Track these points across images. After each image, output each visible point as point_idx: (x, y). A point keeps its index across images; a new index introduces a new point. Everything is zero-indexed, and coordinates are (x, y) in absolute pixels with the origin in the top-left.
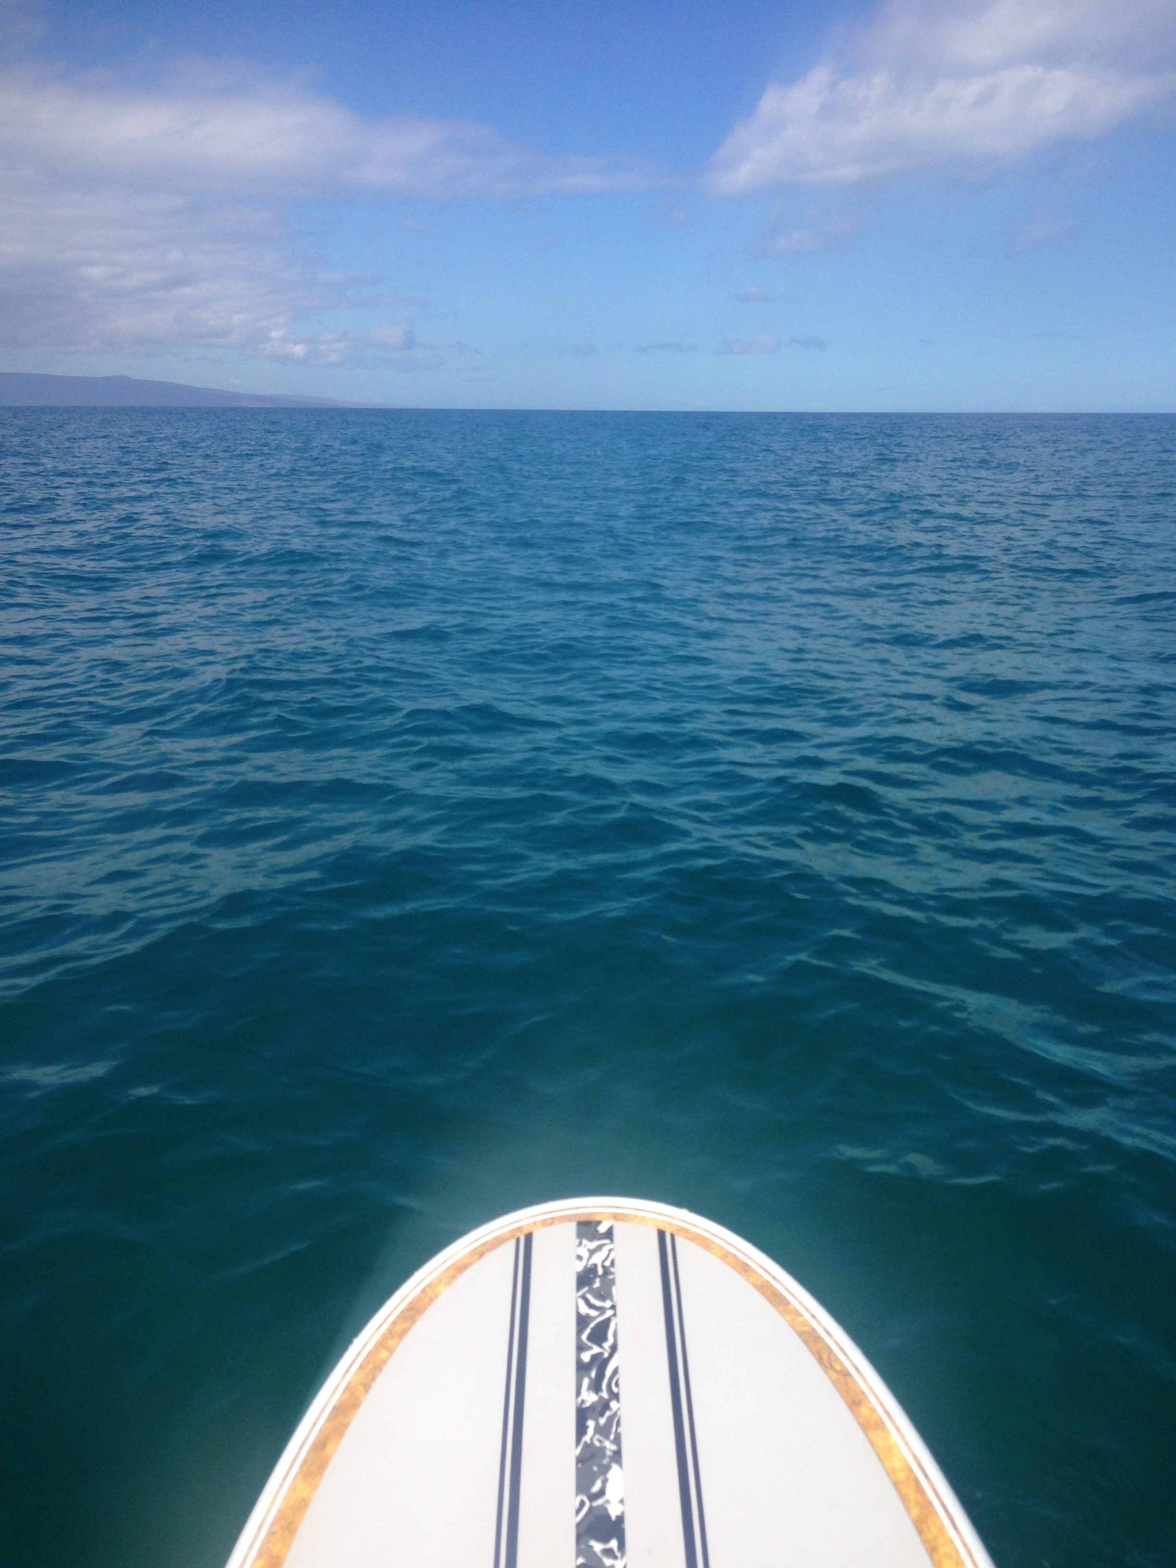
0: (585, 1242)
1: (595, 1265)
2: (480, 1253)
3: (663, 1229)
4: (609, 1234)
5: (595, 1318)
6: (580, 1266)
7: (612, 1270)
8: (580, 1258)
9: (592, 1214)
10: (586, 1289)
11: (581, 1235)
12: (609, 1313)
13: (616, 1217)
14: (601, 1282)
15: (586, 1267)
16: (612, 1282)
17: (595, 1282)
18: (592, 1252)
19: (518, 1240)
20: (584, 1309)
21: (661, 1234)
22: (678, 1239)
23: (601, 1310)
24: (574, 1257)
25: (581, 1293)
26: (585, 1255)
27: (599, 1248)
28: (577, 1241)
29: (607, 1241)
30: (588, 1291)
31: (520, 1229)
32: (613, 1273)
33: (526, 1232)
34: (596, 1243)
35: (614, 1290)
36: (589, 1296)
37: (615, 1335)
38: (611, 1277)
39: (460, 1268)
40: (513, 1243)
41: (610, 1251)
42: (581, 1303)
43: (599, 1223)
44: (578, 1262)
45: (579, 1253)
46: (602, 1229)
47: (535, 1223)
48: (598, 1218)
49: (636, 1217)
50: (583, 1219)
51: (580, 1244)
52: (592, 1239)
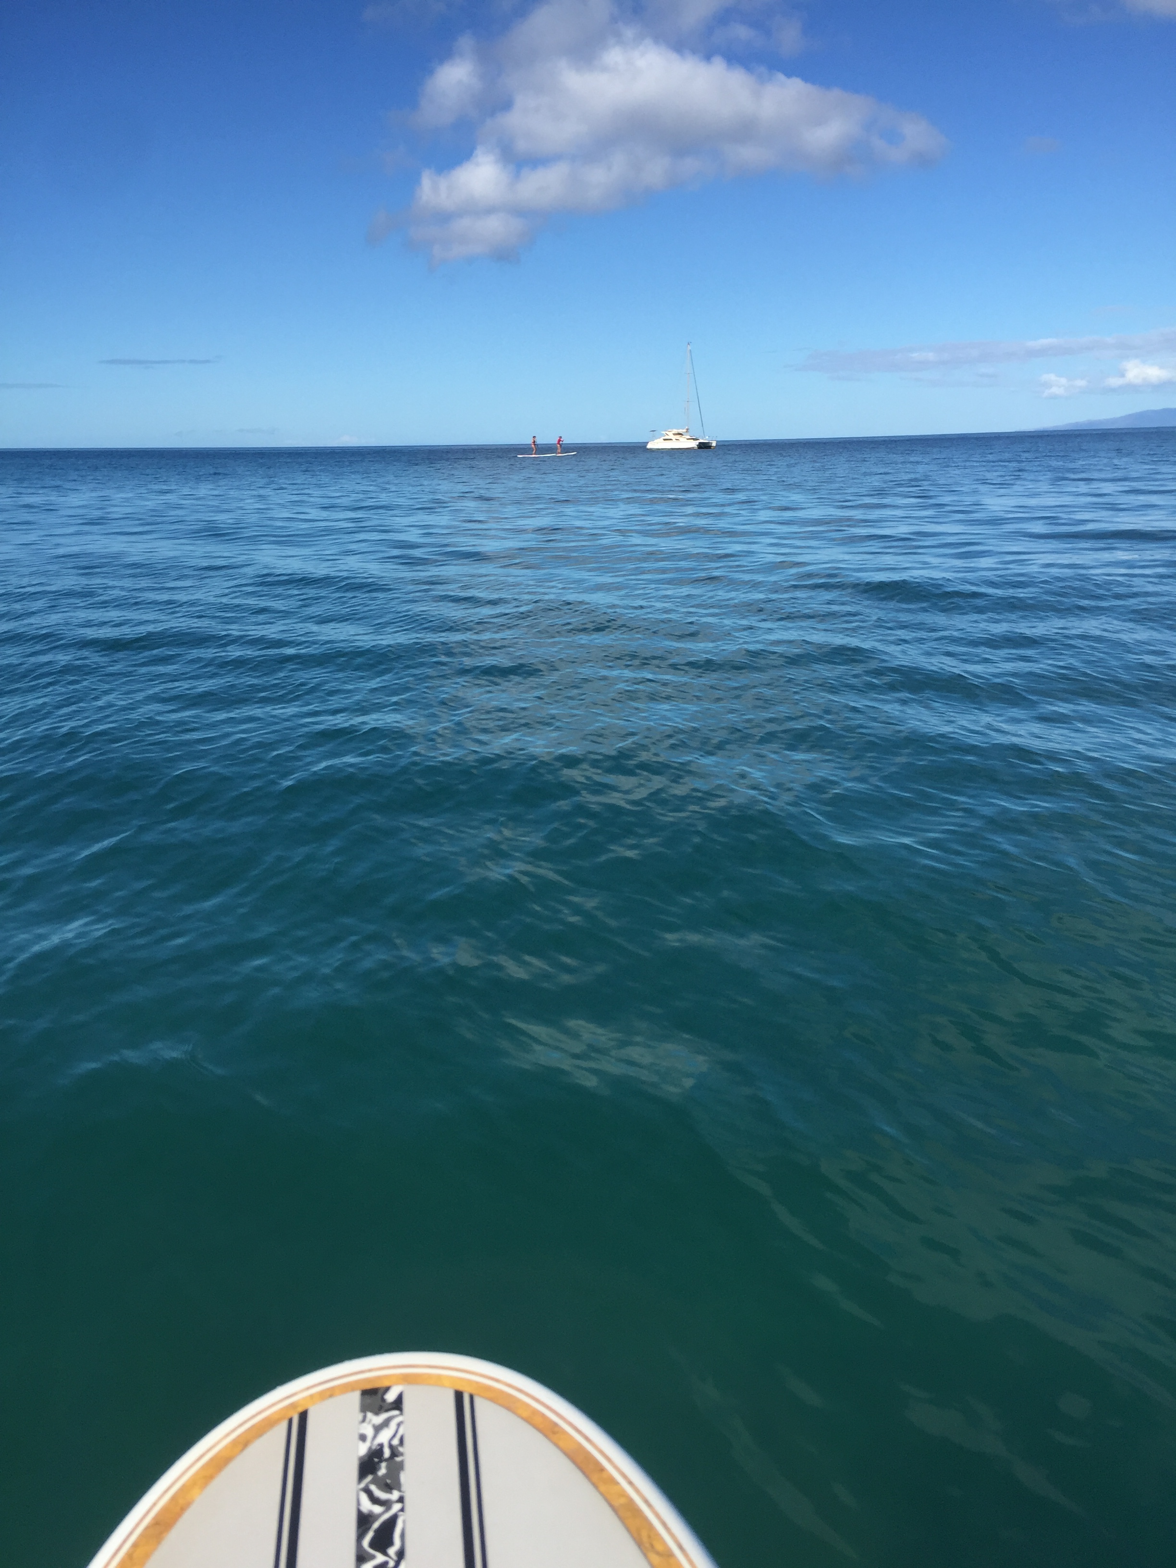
0: (370, 1415)
1: (381, 1446)
2: (243, 1443)
3: (460, 1388)
4: (398, 1404)
5: (380, 1515)
6: (363, 1449)
7: (401, 1449)
8: (363, 1438)
9: (379, 1378)
10: (370, 1478)
11: (365, 1408)
12: (396, 1507)
13: (408, 1379)
14: (388, 1468)
15: (370, 1448)
16: (400, 1466)
17: (380, 1468)
18: (378, 1429)
19: (290, 1421)
20: (367, 1506)
21: (459, 1396)
22: (478, 1401)
23: (386, 1504)
24: (357, 1437)
25: (362, 1485)
26: (369, 1431)
27: (386, 1423)
28: (360, 1416)
29: (396, 1412)
30: (372, 1482)
31: (293, 1406)
32: (402, 1454)
33: (301, 1409)
34: (384, 1416)
35: (403, 1477)
36: (373, 1488)
37: (403, 1536)
38: (398, 1459)
39: (219, 1463)
40: (283, 1426)
41: (399, 1425)
42: (364, 1497)
43: (387, 1389)
44: (361, 1443)
45: (363, 1431)
46: (391, 1397)
47: (312, 1396)
48: (386, 1384)
49: (430, 1376)
50: (369, 1386)
51: (364, 1420)
52: (377, 1413)
